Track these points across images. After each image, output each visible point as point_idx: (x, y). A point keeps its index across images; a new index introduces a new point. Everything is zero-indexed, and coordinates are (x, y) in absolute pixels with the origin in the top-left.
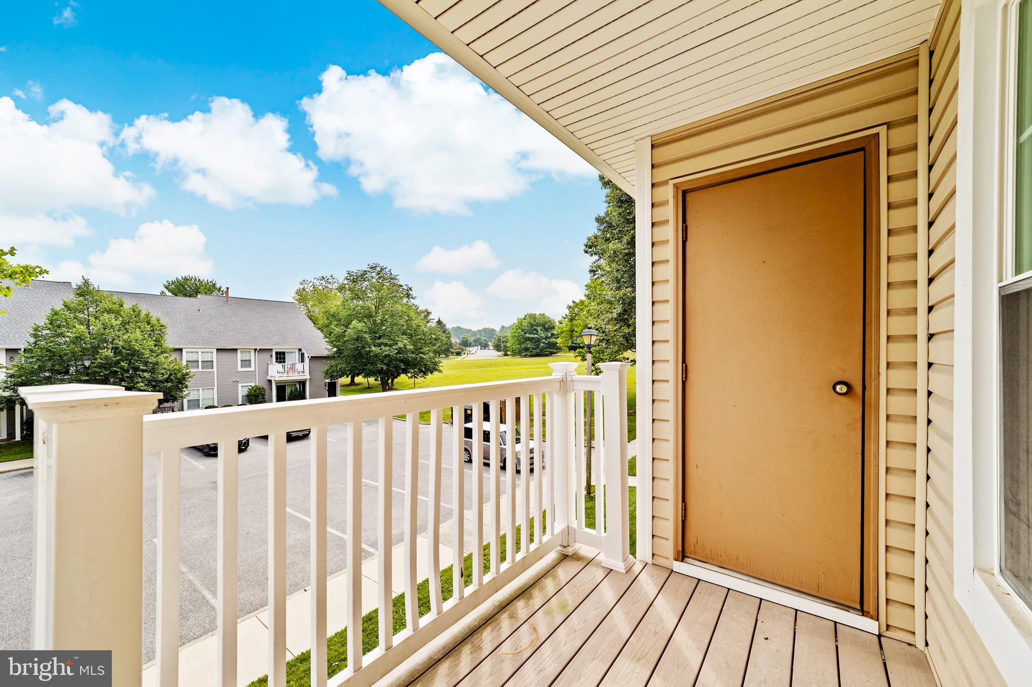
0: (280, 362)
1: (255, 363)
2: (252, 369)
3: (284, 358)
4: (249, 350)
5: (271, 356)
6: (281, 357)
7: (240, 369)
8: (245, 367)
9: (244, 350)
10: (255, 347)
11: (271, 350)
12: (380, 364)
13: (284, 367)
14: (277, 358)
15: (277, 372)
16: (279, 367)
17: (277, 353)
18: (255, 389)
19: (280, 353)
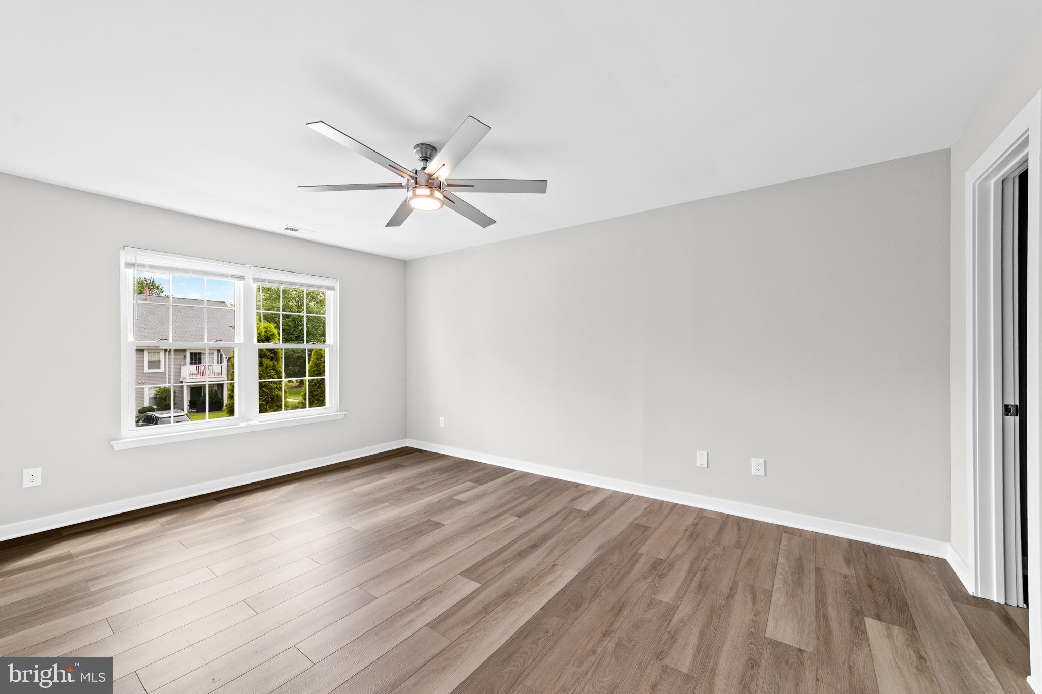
0: (196, 363)
1: (165, 365)
2: (162, 370)
3: (200, 359)
4: (158, 351)
5: (185, 357)
6: (196, 358)
7: (146, 370)
8: (153, 368)
9: (152, 351)
10: (166, 348)
11: (185, 351)
12: (292, 366)
13: (198, 369)
14: (191, 359)
15: (189, 374)
16: (193, 368)
17: (191, 354)
18: (162, 391)
19: (196, 354)
